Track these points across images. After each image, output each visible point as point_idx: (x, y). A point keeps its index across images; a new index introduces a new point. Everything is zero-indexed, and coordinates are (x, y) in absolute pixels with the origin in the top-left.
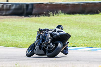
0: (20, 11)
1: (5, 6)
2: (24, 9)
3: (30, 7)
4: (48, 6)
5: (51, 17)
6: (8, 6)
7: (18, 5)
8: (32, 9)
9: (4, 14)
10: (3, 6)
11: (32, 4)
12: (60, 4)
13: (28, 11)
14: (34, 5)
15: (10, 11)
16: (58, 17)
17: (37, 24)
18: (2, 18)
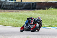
0: (29, 7)
1: (20, 4)
2: (31, 6)
3: (34, 5)
4: (44, 4)
5: (46, 10)
6: (22, 4)
7: (27, 4)
8: (36, 6)
9: (19, 8)
10: (19, 4)
11: (36, 3)
12: (51, 2)
13: (33, 7)
14: (37, 4)
15: (23, 7)
16: (50, 10)
17: (38, 14)
18: (19, 11)
